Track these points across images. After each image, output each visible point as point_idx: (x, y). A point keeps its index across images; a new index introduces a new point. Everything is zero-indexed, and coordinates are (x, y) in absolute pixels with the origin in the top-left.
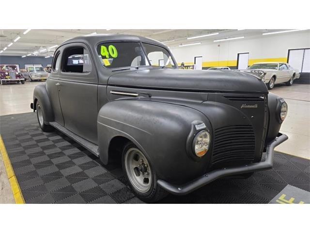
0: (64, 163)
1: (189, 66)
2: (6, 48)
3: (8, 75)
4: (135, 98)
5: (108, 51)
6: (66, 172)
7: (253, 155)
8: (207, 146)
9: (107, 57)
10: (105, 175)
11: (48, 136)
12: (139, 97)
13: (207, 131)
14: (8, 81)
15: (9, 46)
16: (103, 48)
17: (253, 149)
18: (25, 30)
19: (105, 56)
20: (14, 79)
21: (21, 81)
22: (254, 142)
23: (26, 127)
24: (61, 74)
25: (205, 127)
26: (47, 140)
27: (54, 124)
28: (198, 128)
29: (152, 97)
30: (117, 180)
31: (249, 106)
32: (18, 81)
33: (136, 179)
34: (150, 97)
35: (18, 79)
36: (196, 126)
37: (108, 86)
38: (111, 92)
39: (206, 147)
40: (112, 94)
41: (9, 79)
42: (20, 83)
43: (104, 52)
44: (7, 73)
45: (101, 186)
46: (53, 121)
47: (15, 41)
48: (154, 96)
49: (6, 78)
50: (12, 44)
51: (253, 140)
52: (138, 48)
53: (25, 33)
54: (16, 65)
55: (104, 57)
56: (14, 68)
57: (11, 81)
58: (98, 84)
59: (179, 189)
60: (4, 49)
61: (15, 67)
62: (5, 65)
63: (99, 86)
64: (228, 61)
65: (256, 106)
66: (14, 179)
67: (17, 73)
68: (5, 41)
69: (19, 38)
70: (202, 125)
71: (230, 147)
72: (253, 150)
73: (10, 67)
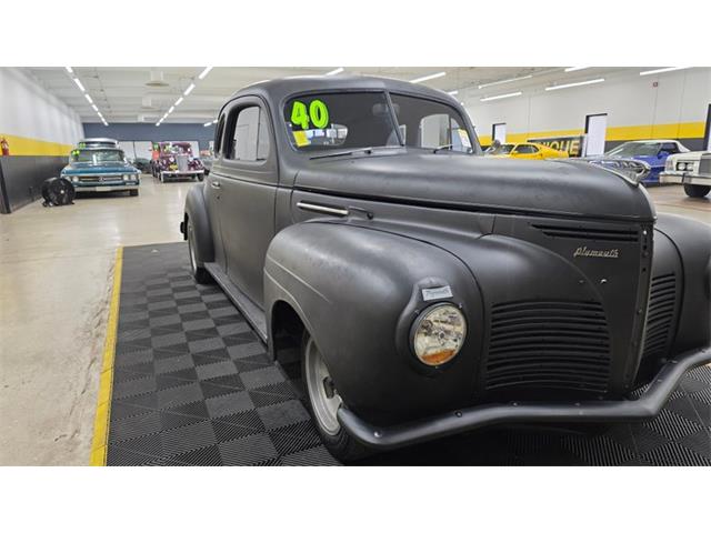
0: (210, 353)
1: (571, 139)
2: (172, 108)
3: (175, 163)
4: (340, 220)
5: (308, 113)
6: (207, 372)
7: (606, 380)
8: (459, 343)
9: (305, 126)
10: (279, 387)
11: (203, 293)
12: (350, 219)
13: (457, 306)
14: (173, 176)
15: (177, 103)
16: (298, 107)
17: (607, 365)
18: (202, 69)
19: (300, 125)
20: (185, 171)
21: (198, 175)
22: (607, 346)
23: (170, 271)
24: (223, 164)
25: (449, 295)
26: (199, 300)
27: (211, 267)
28: (428, 296)
29: (375, 219)
30: (298, 402)
31: (594, 254)
32: (193, 176)
33: (325, 405)
34: (371, 218)
35: (193, 171)
36: (424, 291)
37: (295, 192)
38: (299, 204)
39: (453, 345)
40: (302, 208)
41: (177, 172)
42: (197, 178)
43: (299, 115)
44: (172, 160)
45: (261, 411)
46: (212, 260)
47: (187, 93)
48: (379, 216)
49: (170, 170)
50: (181, 99)
51: (605, 342)
52: (379, 106)
53: (201, 77)
54: (191, 143)
55: (298, 128)
56: (185, 147)
57: (180, 175)
58: (278, 186)
59: (376, 434)
60: (170, 111)
61: (188, 146)
62: (171, 143)
63: (280, 189)
64: (679, 125)
65: (615, 254)
66: (109, 374)
67: (191, 159)
68: (170, 93)
69: (192, 86)
70: (442, 289)
71: (539, 352)
72: (605, 368)
73: (180, 146)
